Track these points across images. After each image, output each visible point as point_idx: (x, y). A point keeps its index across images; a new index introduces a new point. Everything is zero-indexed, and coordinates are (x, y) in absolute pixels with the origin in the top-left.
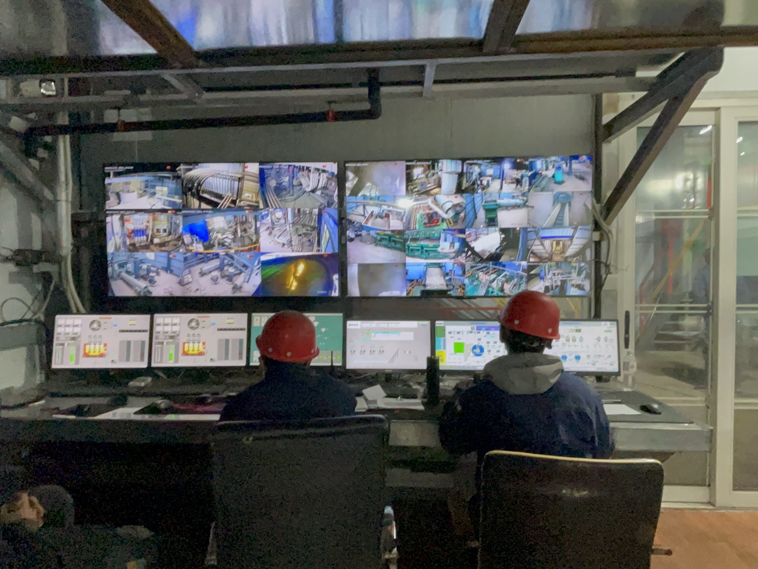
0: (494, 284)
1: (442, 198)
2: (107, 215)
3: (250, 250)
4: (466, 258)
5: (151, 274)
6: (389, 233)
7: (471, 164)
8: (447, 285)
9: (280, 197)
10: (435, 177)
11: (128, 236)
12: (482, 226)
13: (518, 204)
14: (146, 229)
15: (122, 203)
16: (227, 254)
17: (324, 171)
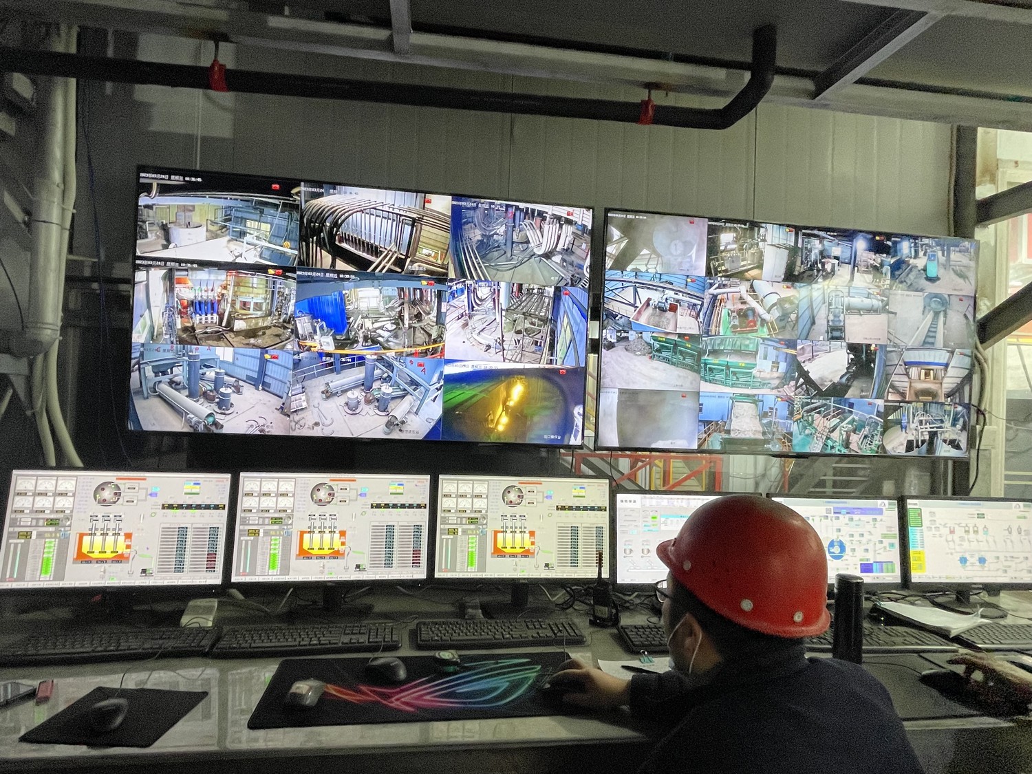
0: (835, 435)
1: (762, 287)
2: (136, 268)
3: (425, 353)
4: (796, 389)
5: (222, 390)
6: (676, 338)
7: (810, 235)
8: (764, 433)
9: (488, 261)
10: (752, 251)
11: (180, 313)
12: (821, 338)
13: (875, 307)
14: (219, 301)
15: (171, 246)
16: (381, 359)
17: (569, 222)
